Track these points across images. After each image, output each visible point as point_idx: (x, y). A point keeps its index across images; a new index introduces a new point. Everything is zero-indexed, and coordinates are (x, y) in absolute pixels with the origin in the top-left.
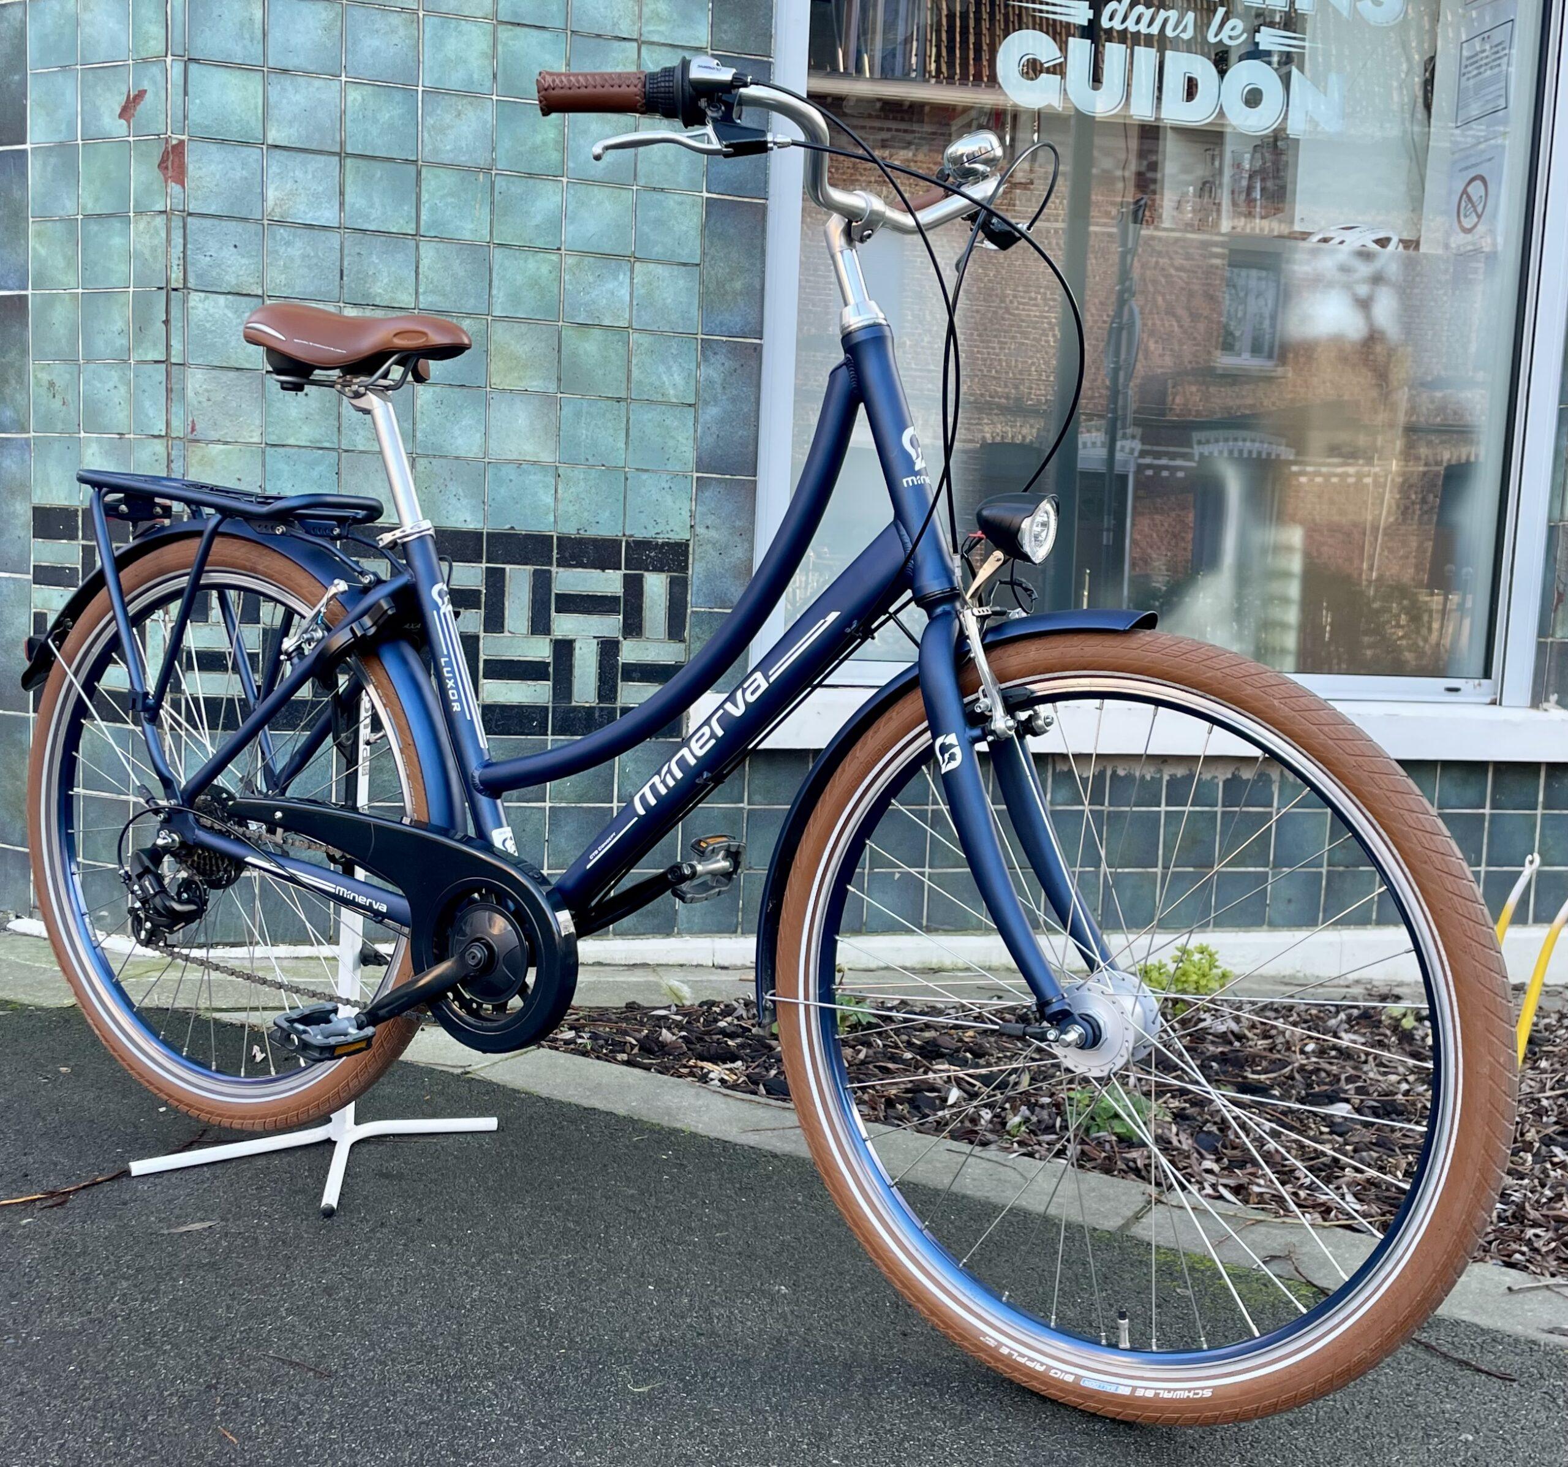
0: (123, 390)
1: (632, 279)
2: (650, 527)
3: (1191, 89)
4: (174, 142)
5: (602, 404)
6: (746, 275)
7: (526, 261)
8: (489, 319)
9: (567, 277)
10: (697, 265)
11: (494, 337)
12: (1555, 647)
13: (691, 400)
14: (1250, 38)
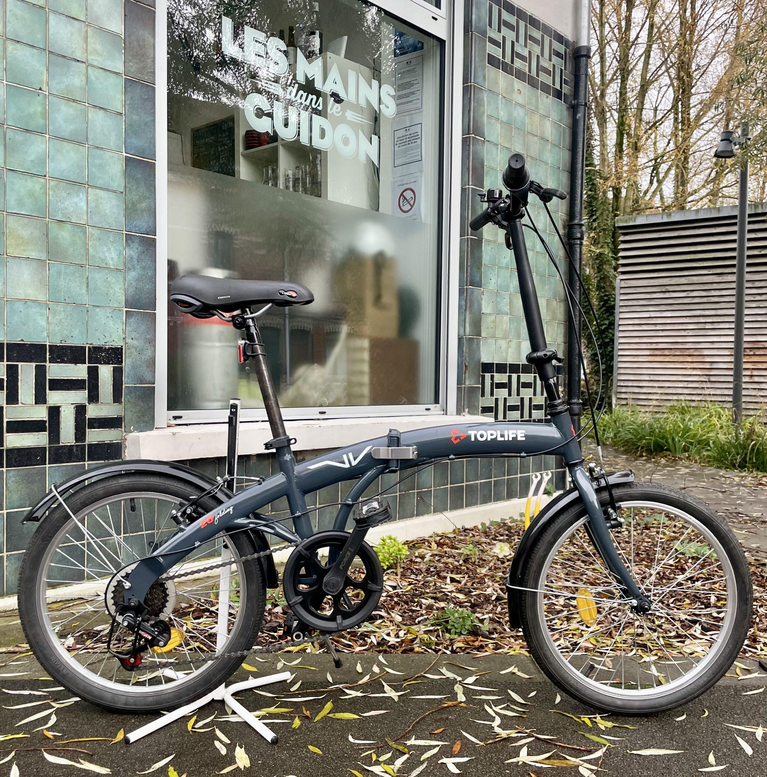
1: (87, 197)
2: (101, 339)
3: (323, 134)
5: (71, 268)
6: (147, 200)
7: (26, 181)
8: (5, 213)
9: (50, 193)
10: (122, 192)
11: (8, 225)
12: (466, 389)
13: (121, 267)
14: (343, 114)
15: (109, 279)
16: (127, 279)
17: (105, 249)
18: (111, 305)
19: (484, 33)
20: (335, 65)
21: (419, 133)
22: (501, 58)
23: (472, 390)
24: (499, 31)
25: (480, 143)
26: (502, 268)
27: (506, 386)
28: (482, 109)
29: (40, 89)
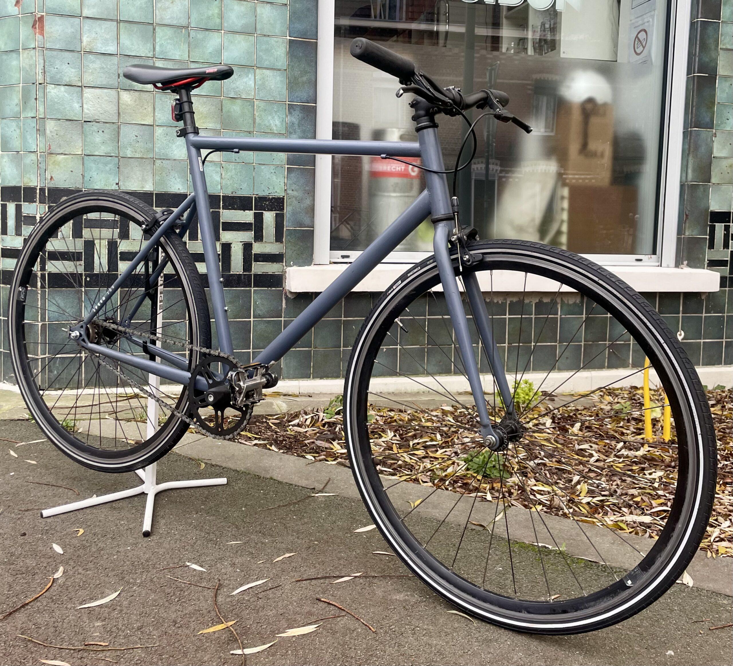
0: (18, 131)
1: (255, 76)
2: (266, 191)
4: (39, 16)
5: (242, 134)
6: (309, 74)
10: (286, 70)
12: (688, 240)
13: (284, 132)
17: (270, 118)
18: (274, 163)
23: (694, 241)
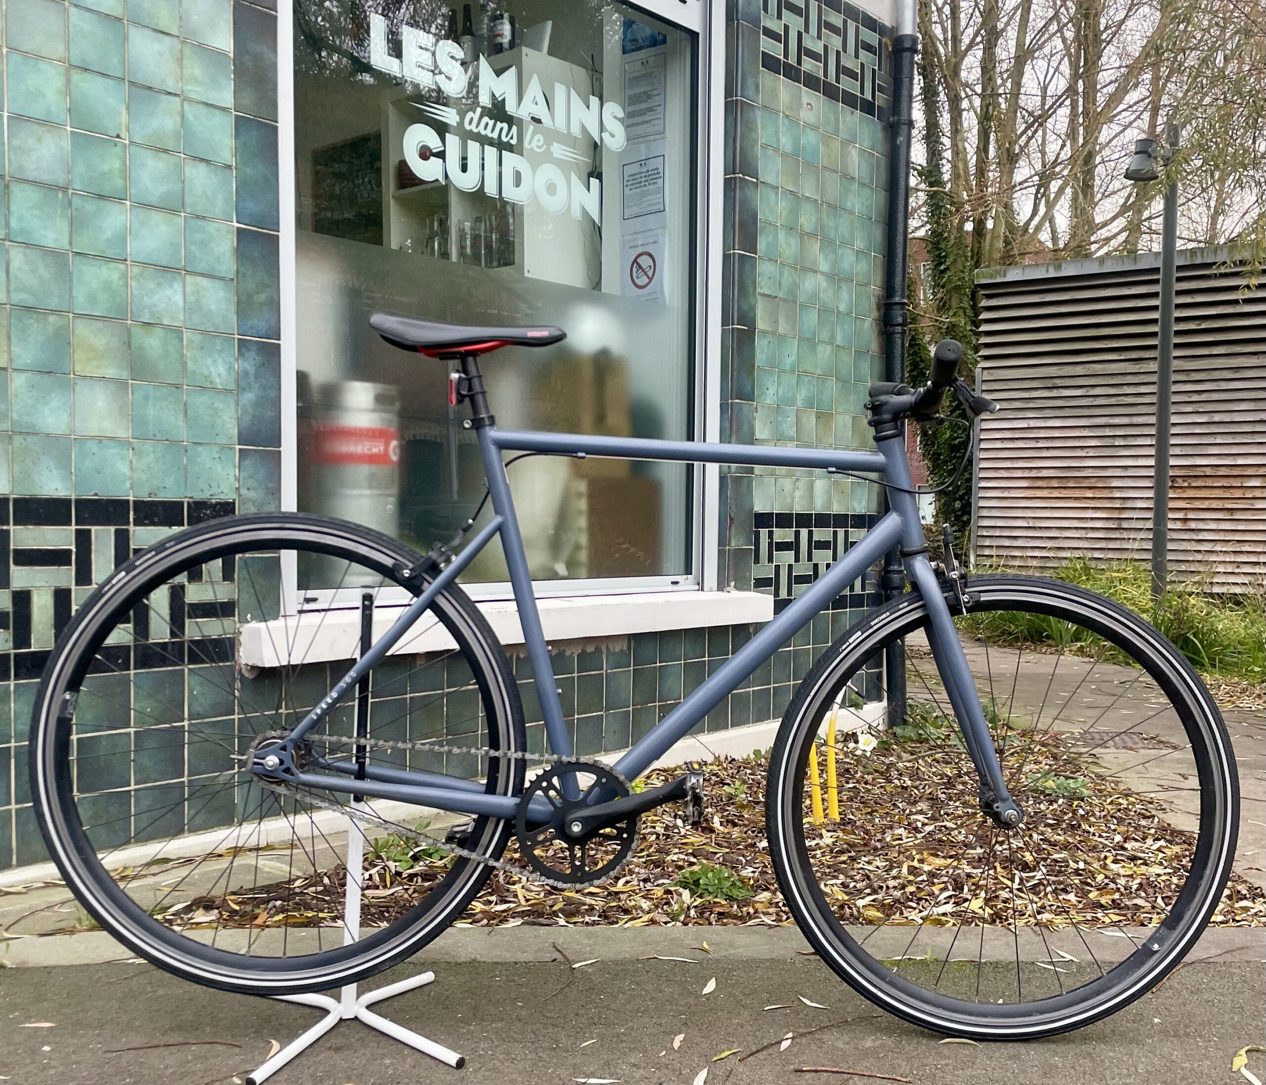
1: (184, 288)
2: (205, 490)
3: (518, 179)
5: (165, 390)
6: (268, 290)
7: (100, 268)
8: (71, 315)
9: (134, 284)
10: (232, 280)
11: (76, 332)
12: (731, 552)
13: (232, 386)
14: (548, 148)
15: (216, 405)
16: (240, 403)
17: (209, 361)
18: (218, 441)
19: (756, 21)
20: (535, 76)
21: (661, 170)
22: (782, 58)
23: (740, 554)
24: (779, 17)
25: (751, 187)
26: (784, 371)
27: (793, 546)
28: (753, 135)
29: (118, 136)
